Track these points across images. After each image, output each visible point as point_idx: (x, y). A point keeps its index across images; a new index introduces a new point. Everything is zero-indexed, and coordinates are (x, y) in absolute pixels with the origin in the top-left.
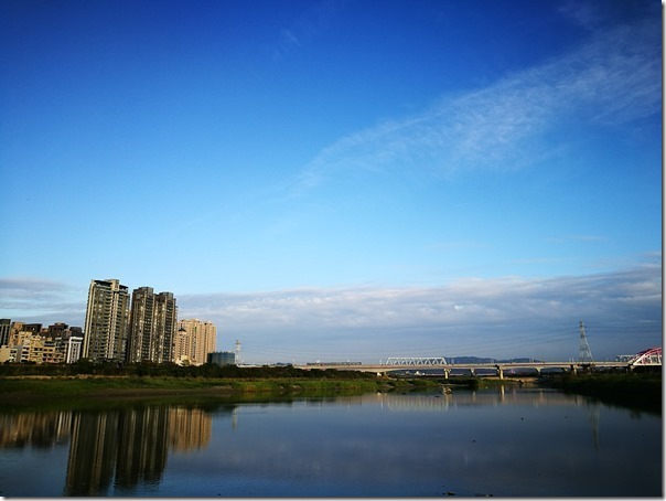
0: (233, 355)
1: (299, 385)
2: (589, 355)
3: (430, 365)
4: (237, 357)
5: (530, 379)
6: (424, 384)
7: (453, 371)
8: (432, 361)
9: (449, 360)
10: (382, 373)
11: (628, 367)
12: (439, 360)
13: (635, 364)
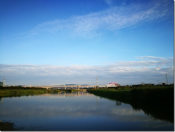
0: (2, 83)
1: (20, 91)
2: (98, 84)
3: (61, 86)
4: (4, 83)
5: (85, 90)
6: (57, 91)
7: (67, 88)
8: (62, 85)
9: (66, 85)
10: (48, 88)
11: (106, 87)
12: (64, 85)
13: (108, 86)
